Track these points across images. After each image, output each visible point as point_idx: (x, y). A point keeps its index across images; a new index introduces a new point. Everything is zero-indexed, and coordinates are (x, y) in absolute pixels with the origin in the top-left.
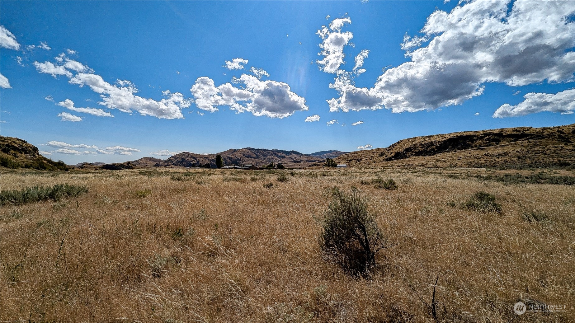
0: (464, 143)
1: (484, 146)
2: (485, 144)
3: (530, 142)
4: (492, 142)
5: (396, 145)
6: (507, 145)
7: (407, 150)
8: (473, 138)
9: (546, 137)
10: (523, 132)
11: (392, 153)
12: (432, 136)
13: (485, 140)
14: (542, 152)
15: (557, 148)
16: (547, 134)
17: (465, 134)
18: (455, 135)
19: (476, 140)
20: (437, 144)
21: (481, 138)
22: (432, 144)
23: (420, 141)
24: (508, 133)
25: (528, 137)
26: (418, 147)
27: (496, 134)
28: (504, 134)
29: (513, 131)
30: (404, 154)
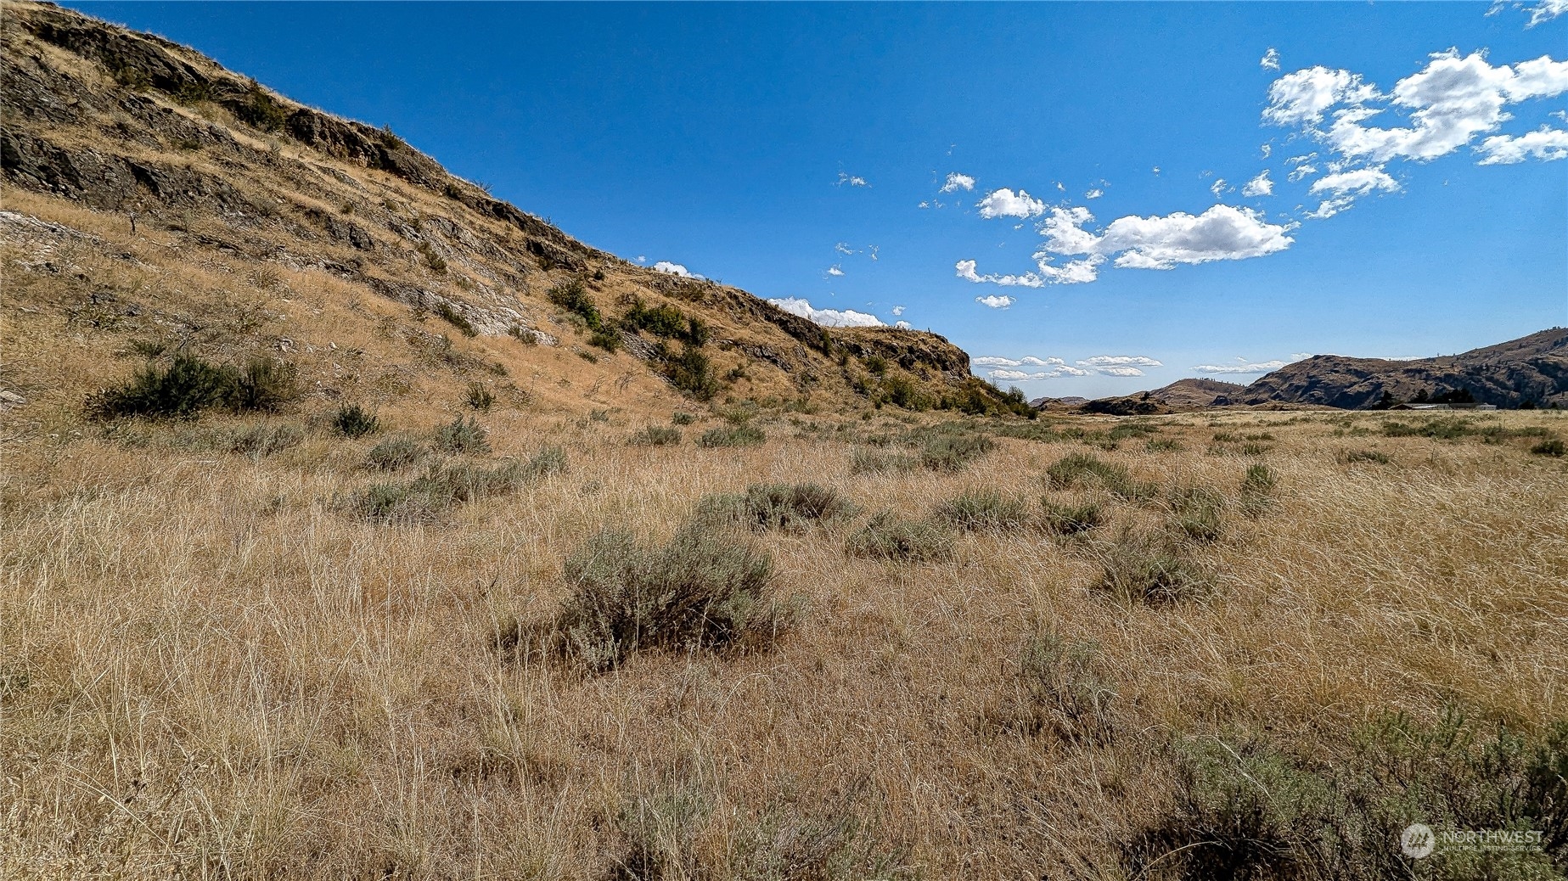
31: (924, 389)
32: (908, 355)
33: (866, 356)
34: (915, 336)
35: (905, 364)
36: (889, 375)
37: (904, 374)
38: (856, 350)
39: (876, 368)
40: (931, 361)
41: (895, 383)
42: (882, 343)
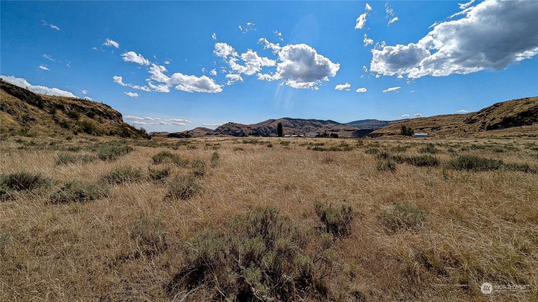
31: (100, 127)
32: (91, 112)
33: (67, 110)
34: (95, 104)
35: (90, 115)
36: (82, 120)
37: (89, 120)
38: (61, 107)
39: (73, 116)
40: (104, 115)
41: (85, 124)
42: (76, 105)
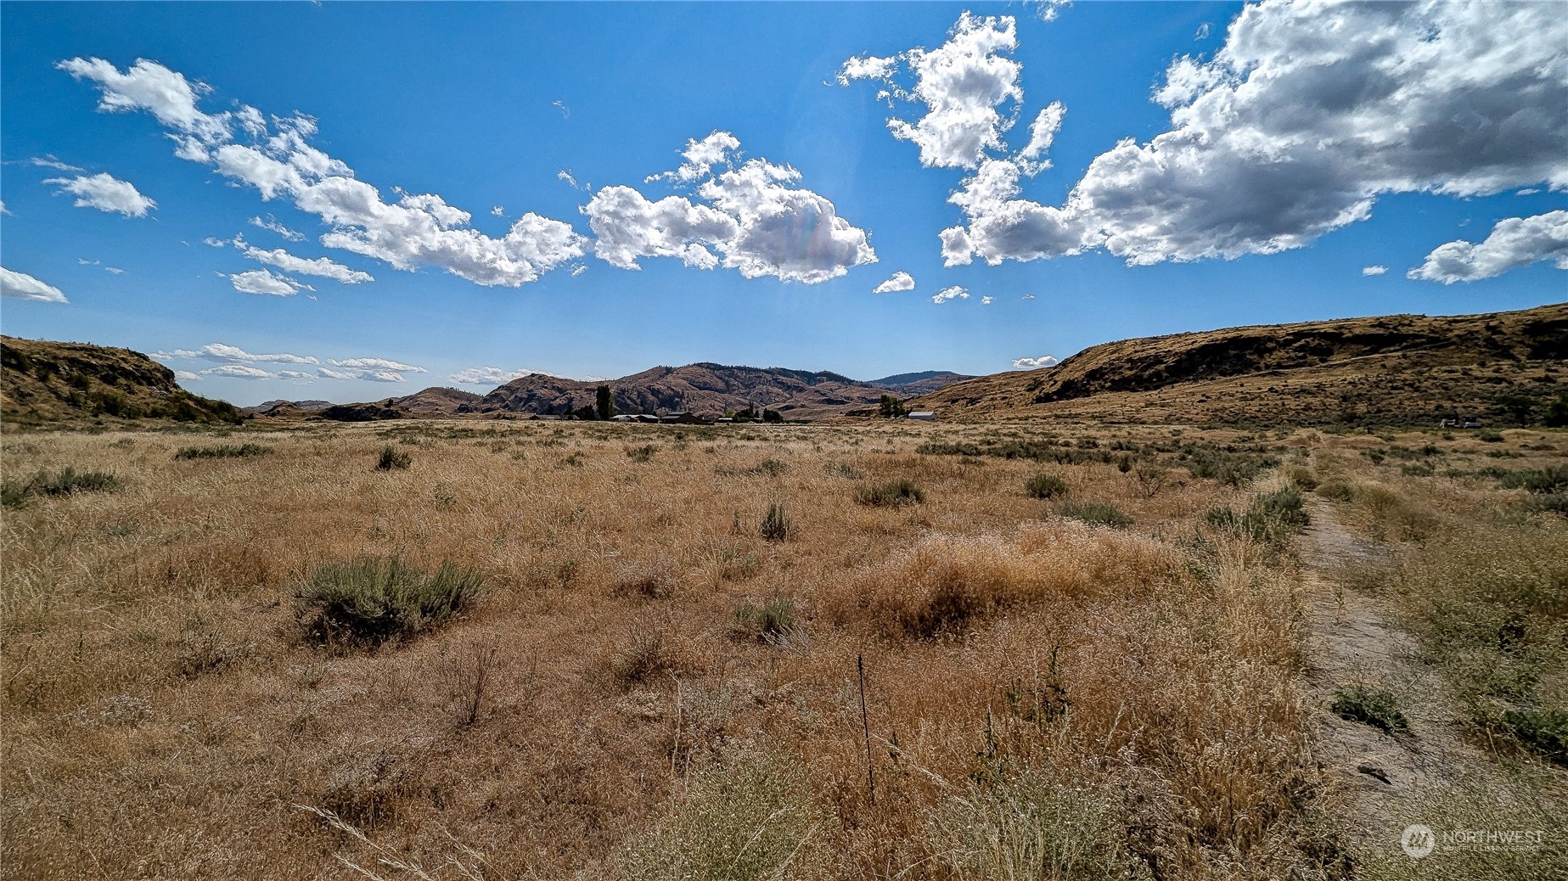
0: (1240, 357)
1: (1287, 367)
2: (1293, 360)
3: (1405, 356)
4: (1310, 354)
5: (1073, 362)
6: (1345, 365)
7: (1093, 375)
8: (1264, 345)
9: (1454, 343)
10: (1395, 328)
11: (1056, 382)
12: (1164, 338)
13: (1295, 350)
14: (1411, 385)
15: (1452, 375)
16: (1457, 336)
17: (1245, 334)
18: (1220, 337)
19: (1271, 351)
20: (1171, 361)
21: (1287, 343)
22: (1158, 360)
23: (1131, 350)
24: (1357, 331)
25: (1404, 344)
26: (1121, 368)
27: (1325, 335)
28: (1347, 334)
29: (1372, 326)
30: (1084, 385)
31: (130, 400)
32: (111, 373)
33: (63, 372)
34: (113, 354)
35: (109, 380)
36: (93, 390)
37: (109, 389)
38: (54, 368)
39: (81, 384)
40: (136, 379)
41: (99, 396)
42: (79, 362)
